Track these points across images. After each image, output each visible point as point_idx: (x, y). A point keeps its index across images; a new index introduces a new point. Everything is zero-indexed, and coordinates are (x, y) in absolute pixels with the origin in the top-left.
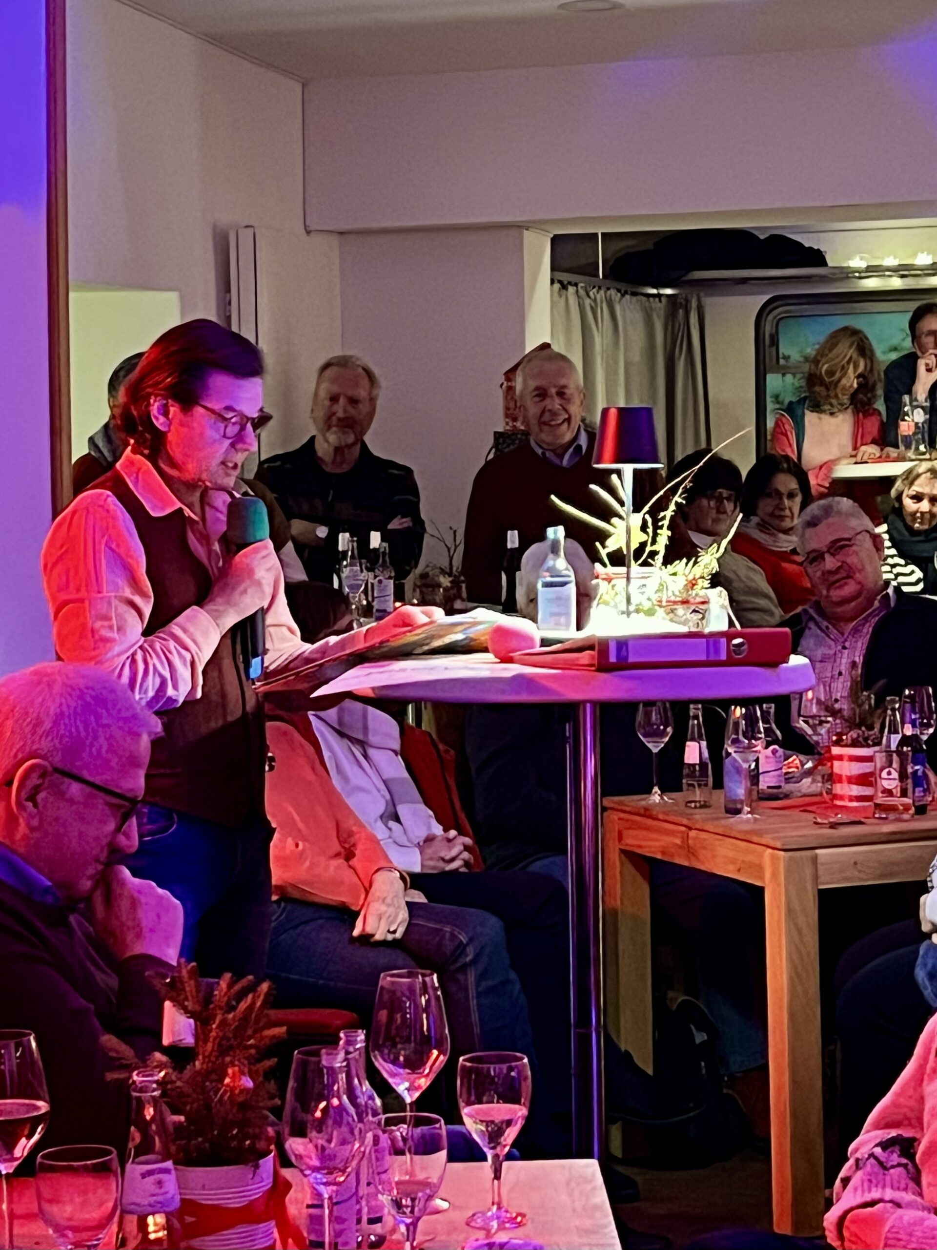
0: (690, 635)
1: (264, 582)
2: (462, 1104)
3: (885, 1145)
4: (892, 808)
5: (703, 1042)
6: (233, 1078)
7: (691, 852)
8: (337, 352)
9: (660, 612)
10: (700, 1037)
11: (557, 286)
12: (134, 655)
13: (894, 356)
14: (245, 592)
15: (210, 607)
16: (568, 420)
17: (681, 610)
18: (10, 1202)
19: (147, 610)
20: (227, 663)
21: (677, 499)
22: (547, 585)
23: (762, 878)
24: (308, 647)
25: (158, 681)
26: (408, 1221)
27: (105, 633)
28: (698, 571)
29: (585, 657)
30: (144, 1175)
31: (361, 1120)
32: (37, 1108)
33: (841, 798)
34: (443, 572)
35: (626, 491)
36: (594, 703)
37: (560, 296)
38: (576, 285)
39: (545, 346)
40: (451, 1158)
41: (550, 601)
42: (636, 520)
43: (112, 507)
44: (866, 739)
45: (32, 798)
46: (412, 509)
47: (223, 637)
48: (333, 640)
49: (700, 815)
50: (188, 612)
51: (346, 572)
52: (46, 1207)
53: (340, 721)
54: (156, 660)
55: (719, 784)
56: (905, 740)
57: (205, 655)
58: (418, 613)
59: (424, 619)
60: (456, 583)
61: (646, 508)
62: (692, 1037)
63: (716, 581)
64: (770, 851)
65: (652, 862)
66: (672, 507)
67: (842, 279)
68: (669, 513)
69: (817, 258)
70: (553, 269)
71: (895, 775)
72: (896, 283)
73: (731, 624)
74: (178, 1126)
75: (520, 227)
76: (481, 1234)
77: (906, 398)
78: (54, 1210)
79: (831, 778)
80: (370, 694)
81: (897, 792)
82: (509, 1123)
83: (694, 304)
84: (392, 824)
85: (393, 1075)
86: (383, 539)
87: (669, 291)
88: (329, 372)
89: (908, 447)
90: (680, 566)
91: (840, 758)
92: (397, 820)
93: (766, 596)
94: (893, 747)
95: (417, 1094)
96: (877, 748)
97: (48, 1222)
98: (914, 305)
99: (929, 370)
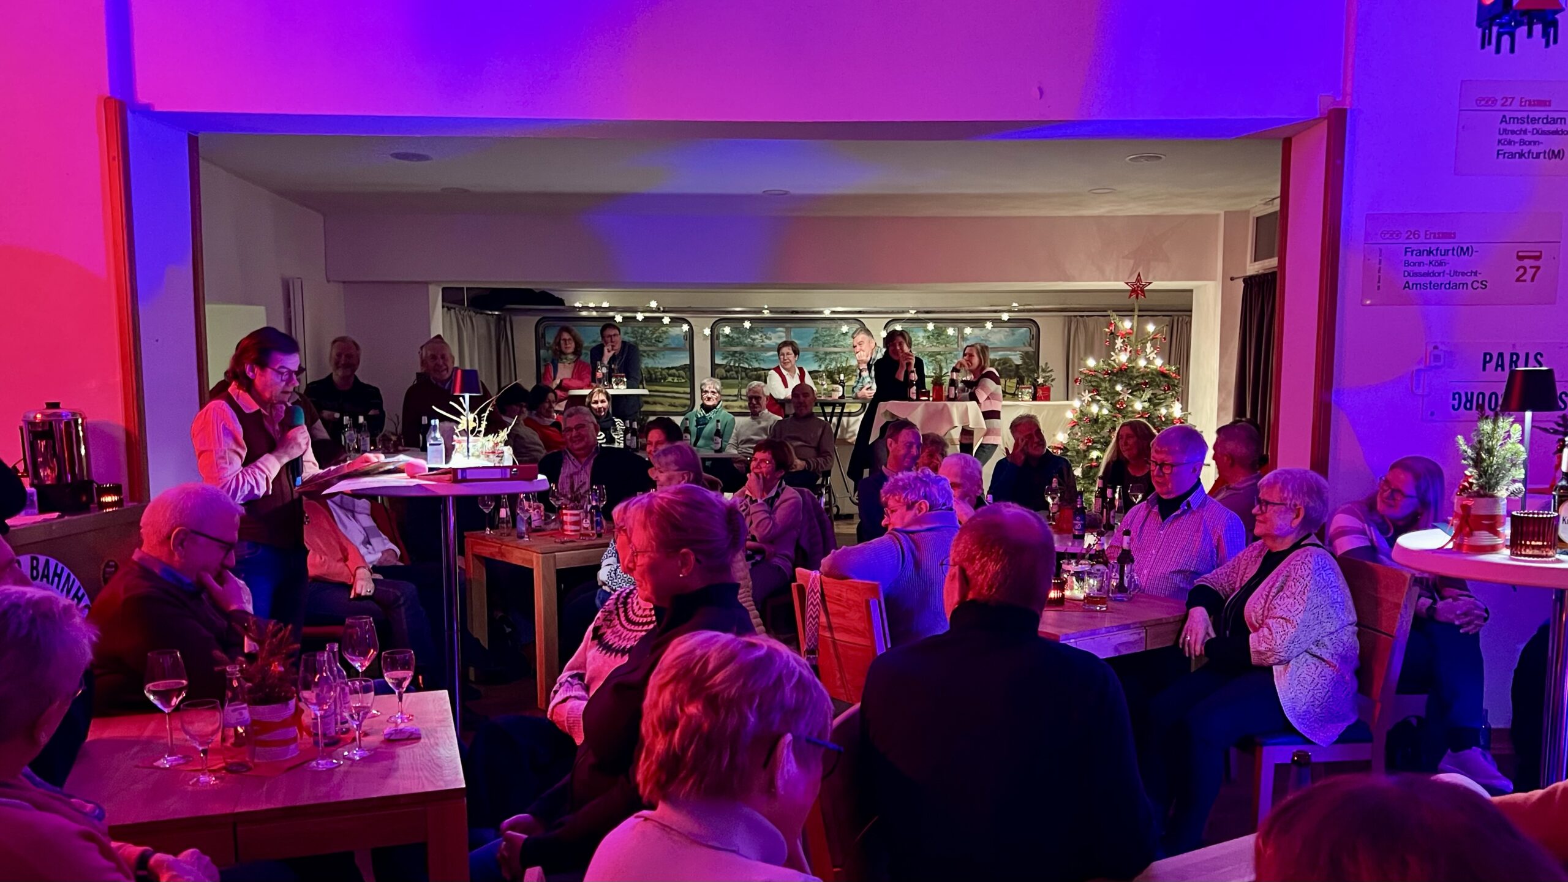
0: (495, 467)
1: (302, 444)
2: (384, 671)
3: (572, 677)
4: (588, 535)
5: (510, 632)
6: (275, 667)
7: (503, 555)
8: (343, 334)
9: (482, 457)
10: (508, 630)
11: (446, 309)
12: (238, 475)
13: (594, 345)
14: (292, 448)
15: (276, 454)
16: (447, 369)
17: (491, 456)
18: (170, 724)
19: (244, 454)
20: (284, 478)
21: (490, 408)
22: (431, 445)
23: (533, 565)
24: (321, 471)
25: (249, 488)
26: (358, 723)
27: (224, 465)
28: (499, 439)
29: (448, 477)
30: (234, 711)
31: (335, 682)
32: (183, 683)
33: (567, 531)
34: (393, 434)
35: (466, 405)
36: (454, 497)
37: (447, 313)
38: (455, 309)
39: (439, 336)
40: (376, 694)
41: (433, 451)
42: (471, 416)
43: (226, 409)
44: (577, 507)
45: (181, 544)
46: (379, 405)
47: (282, 468)
48: (333, 468)
49: (507, 539)
50: (265, 456)
51: (347, 434)
52: (186, 726)
53: (341, 501)
54: (248, 477)
55: (514, 526)
56: (593, 507)
57: (274, 474)
58: (372, 456)
59: (376, 460)
60: (399, 439)
61: (476, 412)
62: (505, 630)
63: (506, 443)
64: (535, 554)
65: (485, 558)
66: (488, 412)
67: (570, 311)
68: (486, 415)
69: (561, 302)
70: (443, 301)
71: (588, 521)
72: (594, 314)
73: (514, 462)
74: (250, 688)
75: (427, 283)
76: (394, 725)
77: (599, 363)
78: (190, 728)
79: (563, 523)
80: (350, 492)
81: (590, 528)
82: (405, 679)
83: (508, 319)
84: (368, 546)
85: (353, 660)
86: (365, 419)
87: (497, 313)
88: (337, 343)
89: (600, 382)
90: (490, 437)
91: (566, 514)
92: (370, 544)
93: (540, 445)
94: (589, 509)
95: (364, 668)
96: (582, 511)
97: (187, 733)
98: (602, 324)
99: (609, 351)
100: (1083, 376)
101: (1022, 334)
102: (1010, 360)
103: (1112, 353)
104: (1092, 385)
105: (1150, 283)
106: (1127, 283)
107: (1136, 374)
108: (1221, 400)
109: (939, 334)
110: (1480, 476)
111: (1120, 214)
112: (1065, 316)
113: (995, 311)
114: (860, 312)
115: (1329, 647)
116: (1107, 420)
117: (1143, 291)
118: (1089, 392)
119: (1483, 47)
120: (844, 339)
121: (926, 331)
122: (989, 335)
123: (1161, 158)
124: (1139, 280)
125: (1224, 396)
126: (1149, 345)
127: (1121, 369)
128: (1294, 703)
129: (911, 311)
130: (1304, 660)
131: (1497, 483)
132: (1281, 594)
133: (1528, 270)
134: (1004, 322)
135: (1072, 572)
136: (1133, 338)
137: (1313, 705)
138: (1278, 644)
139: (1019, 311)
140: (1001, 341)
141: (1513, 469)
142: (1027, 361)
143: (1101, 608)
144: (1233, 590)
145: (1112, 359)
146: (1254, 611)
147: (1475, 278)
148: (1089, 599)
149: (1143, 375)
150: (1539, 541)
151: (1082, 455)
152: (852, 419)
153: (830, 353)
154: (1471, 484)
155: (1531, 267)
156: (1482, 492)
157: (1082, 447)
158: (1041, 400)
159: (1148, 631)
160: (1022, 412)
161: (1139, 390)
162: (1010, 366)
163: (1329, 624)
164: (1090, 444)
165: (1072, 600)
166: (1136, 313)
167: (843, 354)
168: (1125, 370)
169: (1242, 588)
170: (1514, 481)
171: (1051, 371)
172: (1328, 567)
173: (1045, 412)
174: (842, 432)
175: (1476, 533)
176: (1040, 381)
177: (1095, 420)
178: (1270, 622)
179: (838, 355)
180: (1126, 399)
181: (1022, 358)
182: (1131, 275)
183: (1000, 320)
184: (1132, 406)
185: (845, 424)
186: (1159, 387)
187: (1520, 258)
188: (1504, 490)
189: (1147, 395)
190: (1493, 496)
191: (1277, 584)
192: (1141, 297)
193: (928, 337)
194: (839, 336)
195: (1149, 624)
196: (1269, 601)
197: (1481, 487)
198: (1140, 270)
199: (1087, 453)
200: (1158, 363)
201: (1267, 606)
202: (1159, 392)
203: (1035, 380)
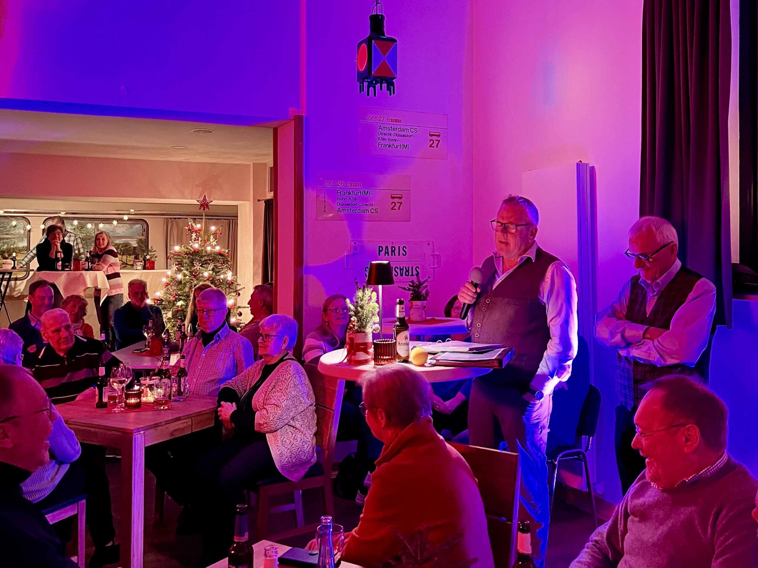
100: (172, 256)
101: (137, 228)
102: (130, 244)
103: (190, 242)
104: (177, 261)
105: (211, 201)
106: (198, 201)
107: (204, 254)
108: (255, 269)
109: (82, 227)
110: (358, 321)
111: (194, 161)
112: (165, 218)
113: (120, 214)
114: (26, 213)
115: (300, 421)
116: (187, 282)
117: (207, 205)
118: (176, 265)
119: (360, 92)
120: (14, 230)
121: (72, 225)
122: (115, 228)
123: (212, 132)
124: (205, 199)
125: (256, 266)
126: (212, 237)
127: (195, 251)
128: (280, 457)
129: (62, 213)
130: (285, 430)
131: (366, 325)
132: (274, 389)
133: (397, 204)
134: (125, 221)
135: (147, 385)
136: (202, 233)
137: (291, 458)
138: (270, 420)
139: (135, 214)
140: (123, 232)
141: (373, 316)
142: (141, 244)
143: (164, 407)
144: (245, 391)
145: (190, 245)
146: (258, 401)
147: (372, 207)
148: (157, 402)
149: (208, 255)
150: (387, 356)
151: (173, 304)
152: (18, 282)
153: (3, 239)
154: (354, 326)
155: (398, 203)
156: (359, 330)
157: (172, 299)
158: (148, 269)
159: (193, 420)
160: (134, 277)
161: (206, 264)
162: (130, 248)
163: (301, 407)
164: (177, 297)
165: (147, 404)
166: (204, 217)
167: (12, 239)
168: (198, 252)
169: (250, 389)
170: (375, 323)
171: (155, 251)
172: (300, 372)
173: (151, 277)
174: (10, 291)
175: (357, 353)
176: (148, 257)
177: (180, 282)
178: (267, 407)
179: (9, 240)
180: (198, 269)
181: (138, 243)
182: (200, 196)
183: (122, 220)
184: (202, 273)
185: (13, 286)
186: (218, 262)
187: (393, 198)
188: (370, 328)
189: (211, 267)
190: (364, 332)
191: (273, 384)
192: (206, 210)
193: (74, 229)
194: (10, 227)
195: (193, 415)
196: (267, 394)
197: (359, 327)
198: (206, 194)
199: (175, 302)
200: (218, 248)
201: (266, 398)
202: (218, 264)
203: (145, 257)
